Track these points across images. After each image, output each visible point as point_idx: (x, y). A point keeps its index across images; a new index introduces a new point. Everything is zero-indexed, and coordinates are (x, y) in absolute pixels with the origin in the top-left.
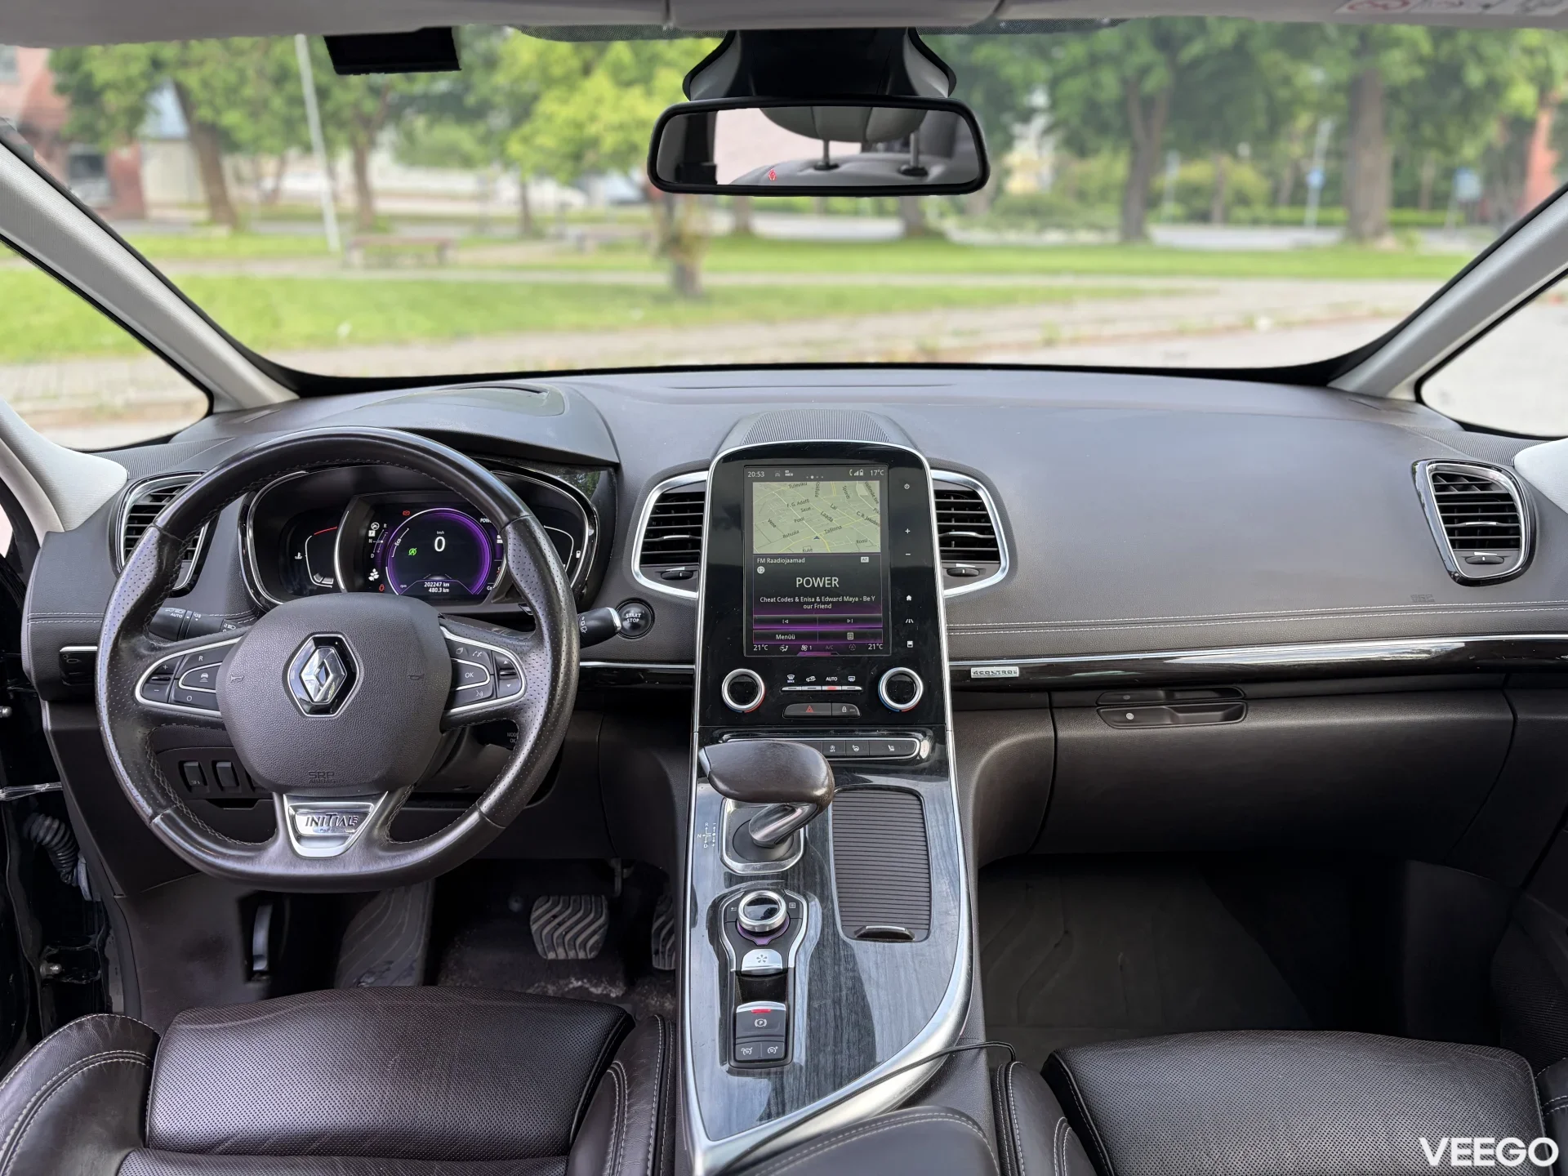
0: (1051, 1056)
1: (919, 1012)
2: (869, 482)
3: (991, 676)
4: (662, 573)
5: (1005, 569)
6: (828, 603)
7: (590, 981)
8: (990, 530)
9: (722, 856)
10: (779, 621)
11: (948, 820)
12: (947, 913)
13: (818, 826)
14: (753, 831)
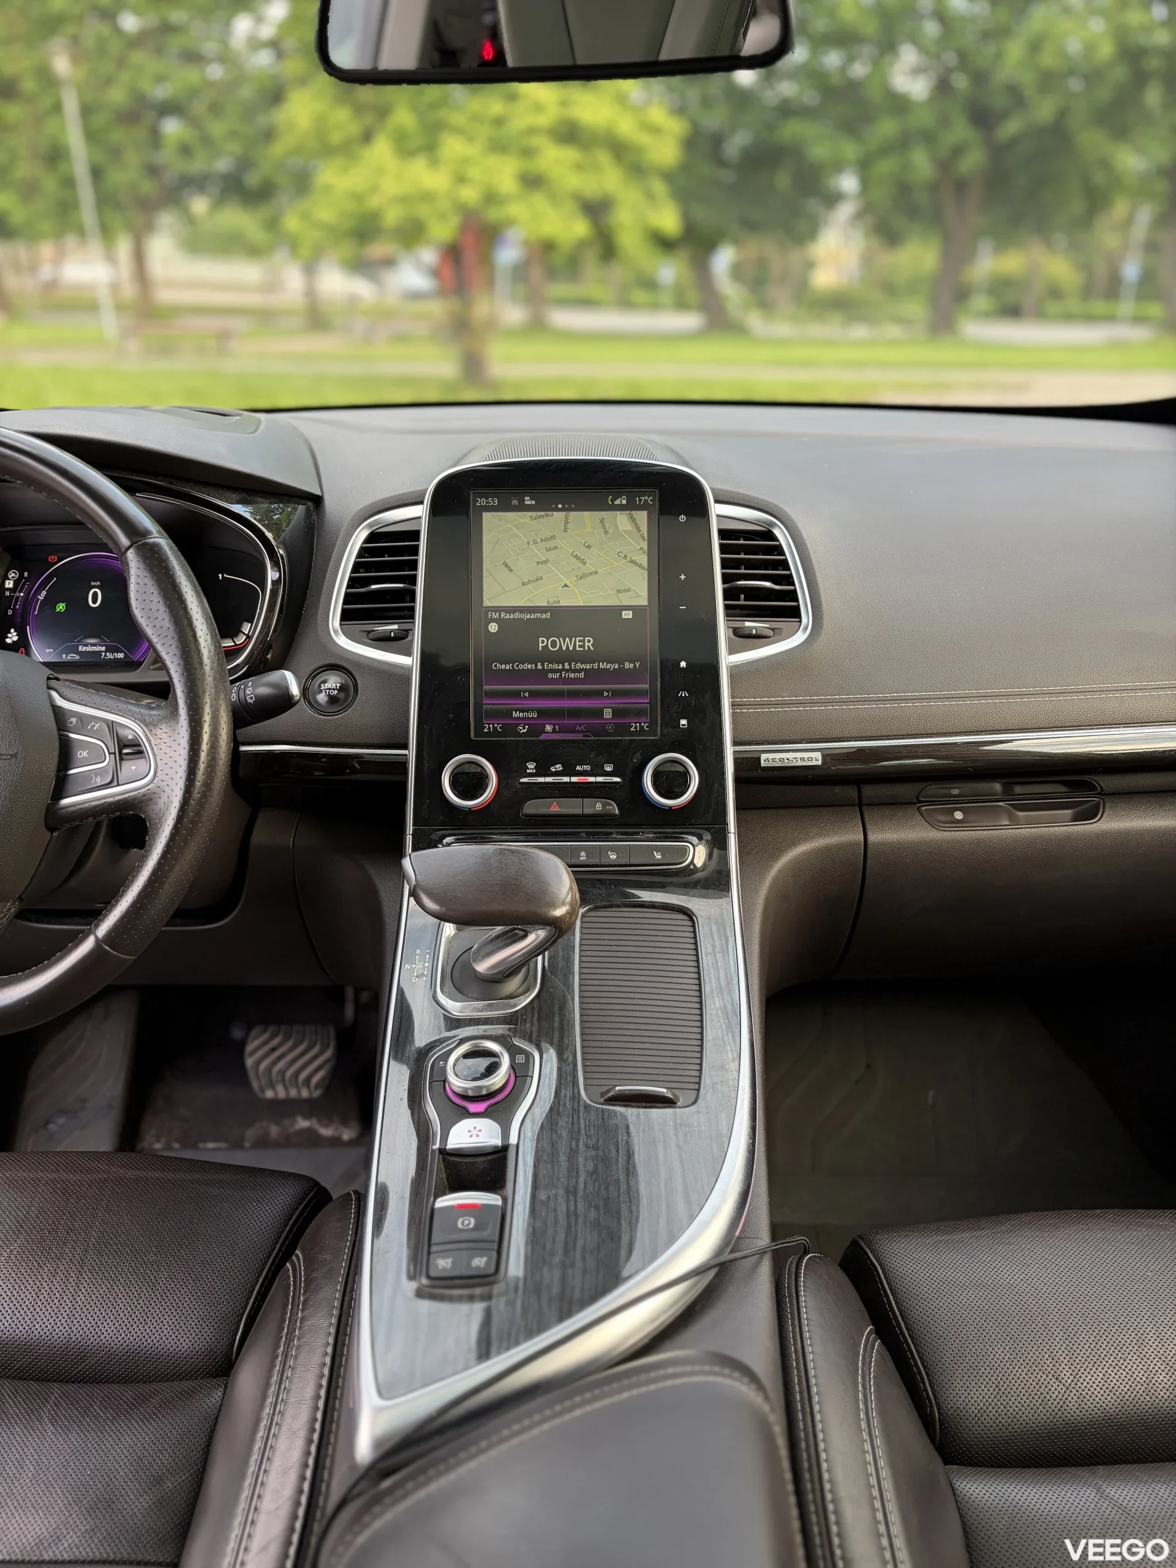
0: (854, 1243)
1: (681, 1207)
2: (633, 512)
3: (786, 764)
4: (369, 632)
5: (806, 628)
6: (580, 671)
7: (319, 1121)
8: (789, 580)
9: (435, 992)
10: (516, 694)
11: (727, 946)
12: (723, 1068)
13: (561, 953)
14: (475, 961)
